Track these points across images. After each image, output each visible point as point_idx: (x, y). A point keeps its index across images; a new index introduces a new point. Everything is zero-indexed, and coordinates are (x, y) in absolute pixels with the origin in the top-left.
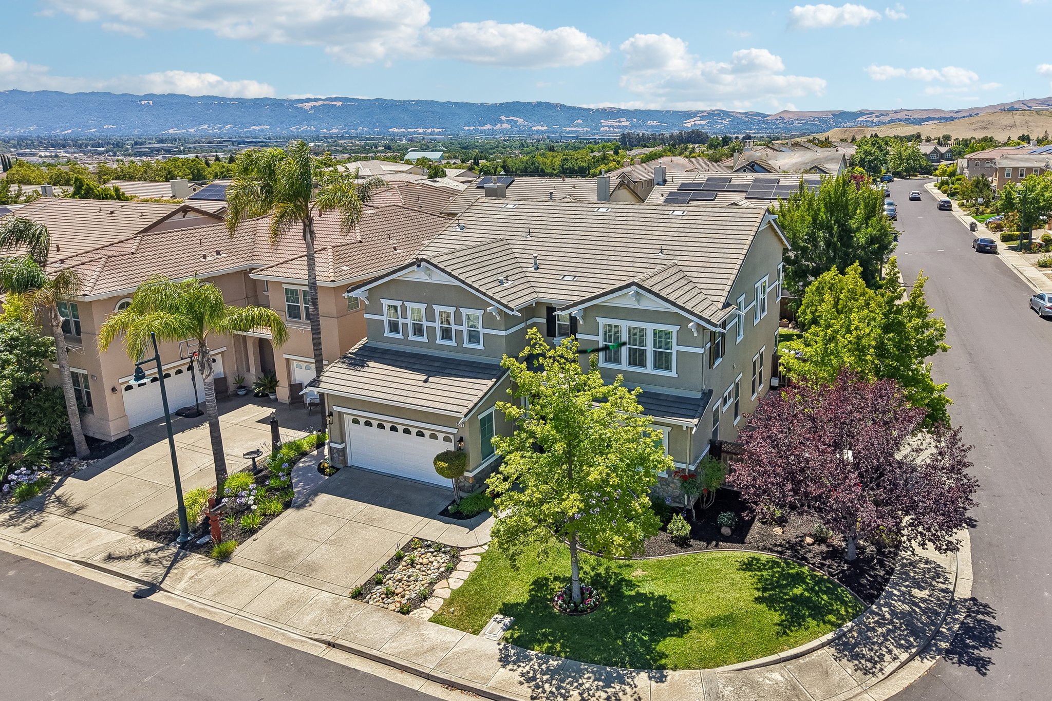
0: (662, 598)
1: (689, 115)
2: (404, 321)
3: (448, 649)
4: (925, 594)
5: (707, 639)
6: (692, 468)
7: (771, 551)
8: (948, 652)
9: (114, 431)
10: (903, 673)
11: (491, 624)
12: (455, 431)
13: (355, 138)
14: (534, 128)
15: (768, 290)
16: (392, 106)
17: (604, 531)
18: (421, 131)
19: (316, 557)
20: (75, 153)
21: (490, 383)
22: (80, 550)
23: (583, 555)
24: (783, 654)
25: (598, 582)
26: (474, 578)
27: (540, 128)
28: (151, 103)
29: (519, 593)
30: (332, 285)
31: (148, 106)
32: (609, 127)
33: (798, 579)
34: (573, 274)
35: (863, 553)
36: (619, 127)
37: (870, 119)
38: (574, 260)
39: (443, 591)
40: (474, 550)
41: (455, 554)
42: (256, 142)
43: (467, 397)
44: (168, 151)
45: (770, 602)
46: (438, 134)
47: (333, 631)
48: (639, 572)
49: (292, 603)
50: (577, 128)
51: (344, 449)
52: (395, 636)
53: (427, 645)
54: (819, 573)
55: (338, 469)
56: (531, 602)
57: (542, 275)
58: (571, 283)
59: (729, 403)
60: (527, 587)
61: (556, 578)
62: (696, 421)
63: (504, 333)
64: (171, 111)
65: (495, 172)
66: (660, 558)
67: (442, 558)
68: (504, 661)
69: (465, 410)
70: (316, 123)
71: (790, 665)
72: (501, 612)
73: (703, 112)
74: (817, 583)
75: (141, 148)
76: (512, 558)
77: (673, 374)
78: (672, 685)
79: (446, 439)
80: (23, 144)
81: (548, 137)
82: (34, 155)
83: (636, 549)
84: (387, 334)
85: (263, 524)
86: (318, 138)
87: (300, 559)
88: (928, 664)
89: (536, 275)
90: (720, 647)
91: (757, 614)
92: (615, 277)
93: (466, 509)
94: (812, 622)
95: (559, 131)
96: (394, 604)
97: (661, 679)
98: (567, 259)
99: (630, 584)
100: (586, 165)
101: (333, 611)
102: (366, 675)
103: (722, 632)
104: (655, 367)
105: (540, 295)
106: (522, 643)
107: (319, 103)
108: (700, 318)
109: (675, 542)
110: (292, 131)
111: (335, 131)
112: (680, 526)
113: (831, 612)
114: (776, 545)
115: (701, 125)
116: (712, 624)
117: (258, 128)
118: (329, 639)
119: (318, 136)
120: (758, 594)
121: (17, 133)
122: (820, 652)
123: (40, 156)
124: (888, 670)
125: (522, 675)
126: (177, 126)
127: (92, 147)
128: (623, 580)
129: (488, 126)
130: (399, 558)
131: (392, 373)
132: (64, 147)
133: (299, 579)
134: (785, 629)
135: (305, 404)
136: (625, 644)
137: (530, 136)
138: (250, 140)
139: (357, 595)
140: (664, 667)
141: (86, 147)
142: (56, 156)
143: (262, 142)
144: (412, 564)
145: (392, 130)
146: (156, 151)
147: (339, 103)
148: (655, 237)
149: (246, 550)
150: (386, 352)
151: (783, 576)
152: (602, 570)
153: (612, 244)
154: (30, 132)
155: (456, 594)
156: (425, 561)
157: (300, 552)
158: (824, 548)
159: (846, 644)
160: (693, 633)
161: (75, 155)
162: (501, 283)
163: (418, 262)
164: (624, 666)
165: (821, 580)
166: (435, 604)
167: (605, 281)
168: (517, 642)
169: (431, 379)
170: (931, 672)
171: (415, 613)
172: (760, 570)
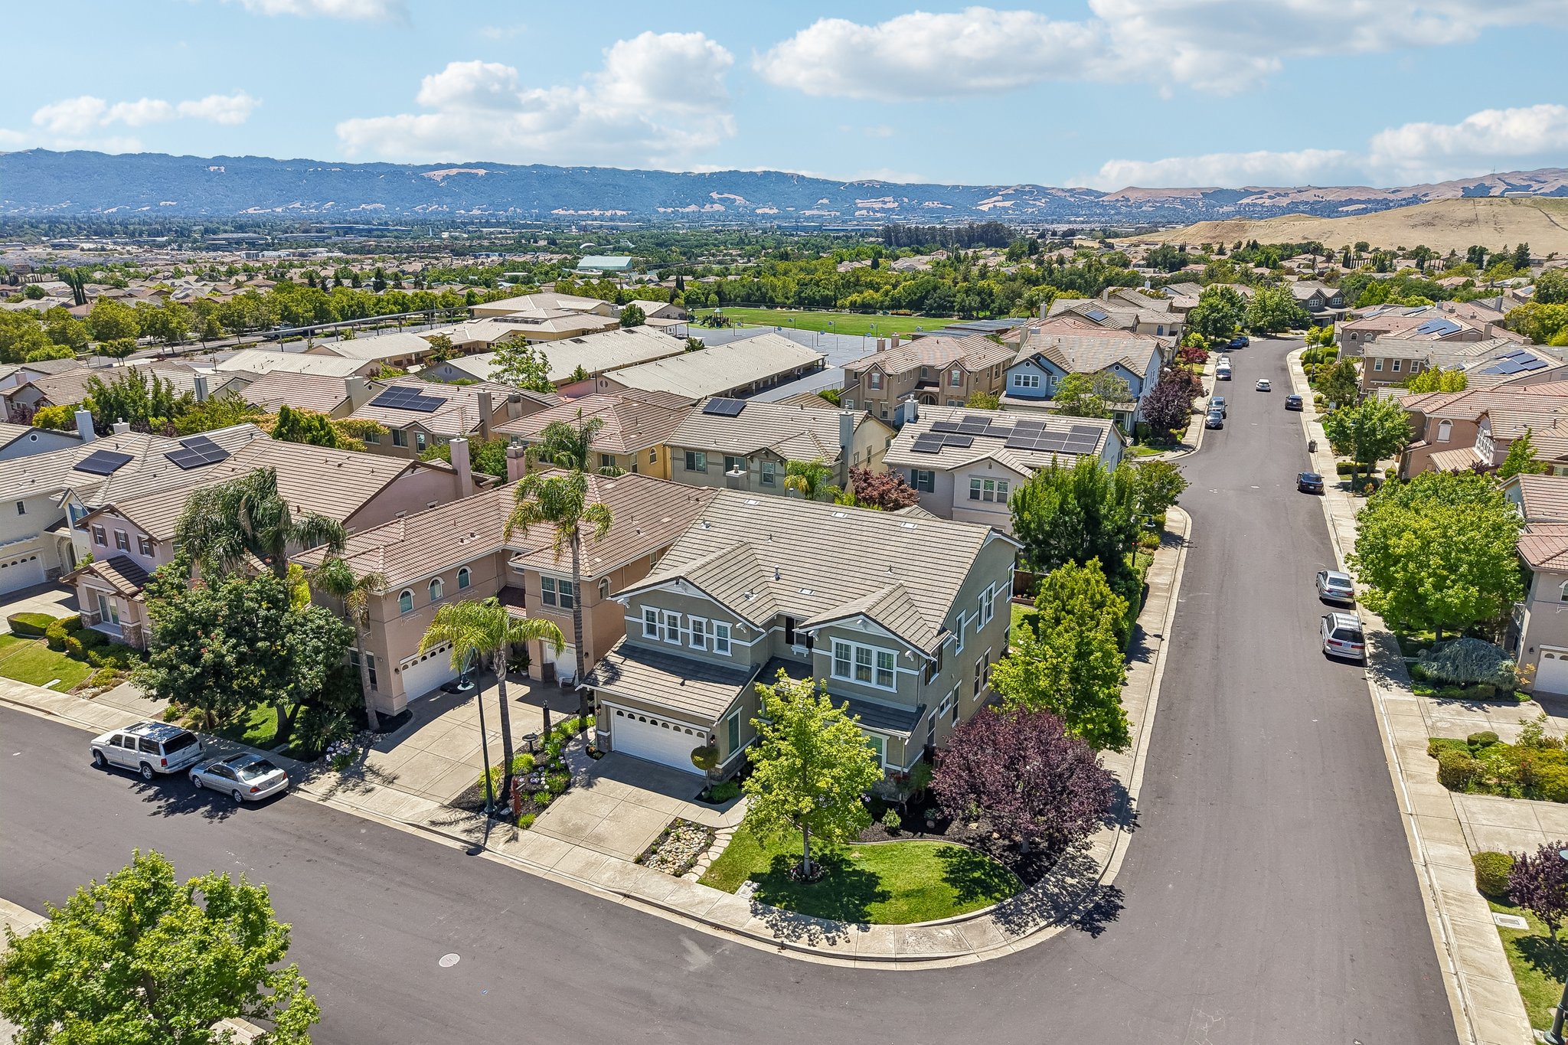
0: (873, 875)
1: (987, 192)
2: (661, 626)
3: (713, 903)
4: (1074, 881)
5: (903, 906)
6: (906, 770)
7: (965, 842)
8: (1077, 922)
9: (397, 707)
10: (1039, 934)
11: (743, 887)
12: (708, 730)
13: (504, 224)
14: (758, 211)
15: (994, 596)
16: (556, 176)
17: (829, 824)
18: (597, 213)
19: (600, 830)
20: (126, 244)
21: (738, 689)
22: (408, 814)
23: (812, 839)
24: (955, 918)
25: (823, 859)
26: (728, 852)
27: (767, 210)
28: (223, 169)
29: (763, 866)
30: (590, 580)
31: (217, 173)
32: (868, 209)
33: (980, 865)
34: (810, 587)
35: (1037, 848)
36: (882, 210)
37: (1260, 201)
38: (811, 572)
39: (704, 862)
40: (726, 830)
41: (711, 833)
42: (370, 231)
43: (719, 702)
44: (252, 244)
45: (953, 882)
46: (622, 219)
47: (627, 887)
48: (857, 854)
49: (590, 865)
50: (820, 212)
51: (610, 736)
52: (673, 893)
53: (697, 900)
54: (997, 862)
55: (604, 754)
56: (772, 872)
57: (783, 587)
58: (809, 598)
59: (946, 710)
60: (769, 862)
61: (792, 856)
62: (908, 734)
63: (749, 645)
64: (250, 182)
65: (707, 299)
66: (874, 844)
67: (701, 836)
68: (755, 912)
69: (718, 715)
70: (449, 200)
71: (959, 926)
72: (750, 879)
73: (1007, 188)
74: (992, 870)
75: (214, 240)
76: (761, 840)
77: (893, 690)
78: (873, 934)
79: (700, 735)
80: (57, 230)
81: (779, 227)
82: (74, 247)
83: (853, 837)
84: (645, 635)
85: (552, 800)
86: (453, 225)
87: (588, 831)
88: (1060, 929)
89: (778, 586)
90: (910, 911)
91: (942, 889)
92: (848, 595)
93: (717, 795)
94: (981, 897)
95: (795, 215)
96: (670, 869)
97: (866, 929)
98: (806, 571)
99: (849, 863)
100: (832, 293)
101: (623, 872)
102: (656, 918)
103: (913, 901)
104: (878, 683)
105: (781, 608)
106: (767, 902)
107: (454, 171)
108: (916, 647)
109: (888, 832)
110: (416, 213)
111: (476, 212)
112: (892, 818)
113: (998, 891)
114: (969, 838)
115: (1004, 208)
116: (907, 895)
117: (369, 207)
118: (625, 892)
119: (453, 222)
120: (945, 875)
121: (45, 212)
122: (983, 918)
123: (82, 250)
124: (1028, 932)
125: (767, 922)
126: (259, 203)
127: (149, 236)
128: (843, 860)
129: (693, 208)
130: (667, 834)
131: (652, 674)
132: (112, 235)
133: (591, 847)
134: (960, 900)
135: (557, 683)
136: (842, 905)
137: (752, 223)
138: (361, 226)
139: (639, 861)
140: (868, 922)
141: (140, 235)
142: (103, 249)
143: (377, 230)
144: (678, 839)
145: (556, 211)
146: (236, 243)
147: (482, 172)
148: (886, 553)
149: (543, 820)
150: (644, 651)
151: (968, 863)
152: (827, 852)
153: (847, 556)
154: (62, 210)
155: (715, 864)
156: (688, 837)
157: (587, 825)
158: (1007, 842)
159: (1003, 914)
160: (892, 901)
161: (128, 248)
162: (747, 597)
163: (677, 579)
164: (840, 920)
165: (997, 867)
166: (699, 871)
167: (838, 598)
168: (762, 901)
169: (687, 682)
170: (1060, 935)
171: (685, 876)
172: (951, 857)
